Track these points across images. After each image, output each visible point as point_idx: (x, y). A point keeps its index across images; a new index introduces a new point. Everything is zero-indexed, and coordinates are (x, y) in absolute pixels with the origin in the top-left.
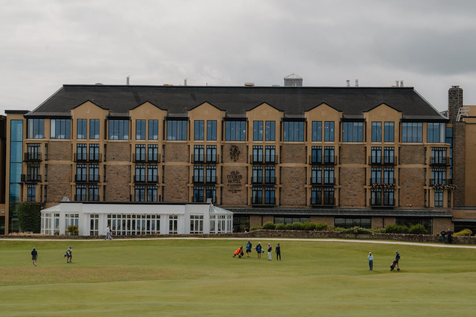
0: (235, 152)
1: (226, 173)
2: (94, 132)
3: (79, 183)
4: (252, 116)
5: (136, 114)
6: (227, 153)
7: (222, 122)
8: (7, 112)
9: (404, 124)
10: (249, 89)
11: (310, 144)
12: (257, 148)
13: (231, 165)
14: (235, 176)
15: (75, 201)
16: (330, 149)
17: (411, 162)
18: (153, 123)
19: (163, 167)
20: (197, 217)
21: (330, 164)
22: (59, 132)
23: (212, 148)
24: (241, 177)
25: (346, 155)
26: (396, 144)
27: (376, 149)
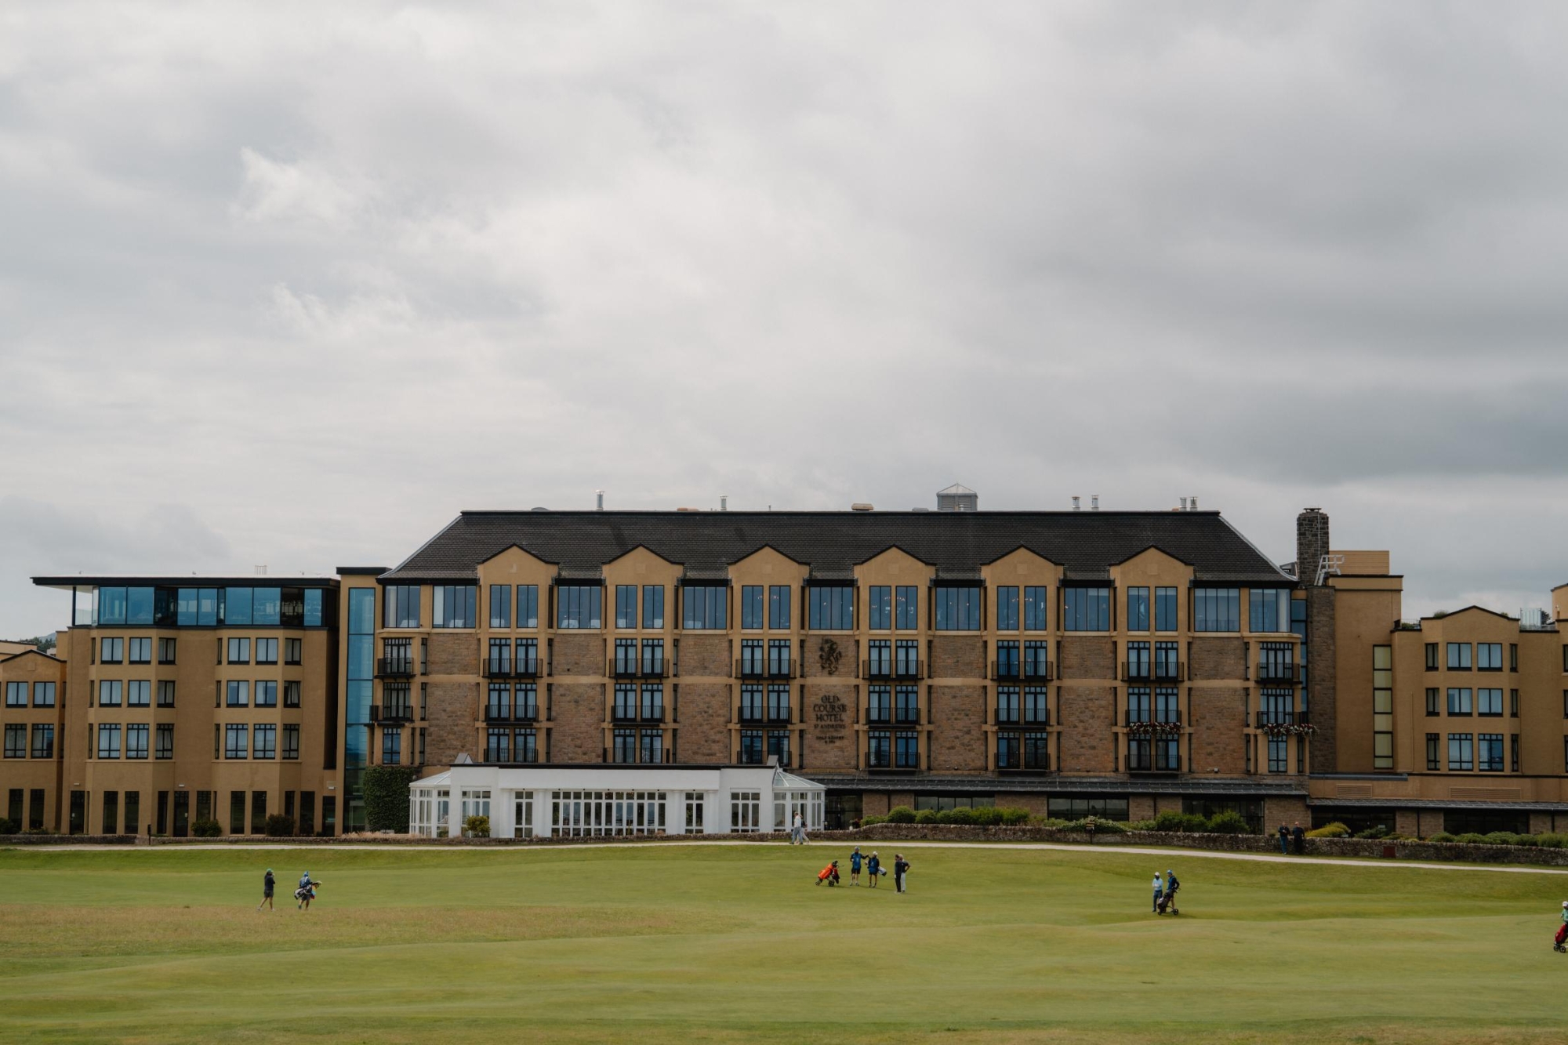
0: (830, 655)
1: (811, 700)
2: (526, 612)
3: (494, 722)
4: (866, 575)
5: (616, 574)
6: (813, 656)
7: (803, 589)
8: (340, 571)
9: (1200, 593)
10: (862, 517)
11: (994, 635)
12: (879, 645)
13: (823, 683)
14: (832, 706)
15: (483, 763)
16: (1036, 647)
17: (1215, 674)
18: (654, 593)
19: (676, 687)
20: (745, 796)
21: (1037, 681)
22: (451, 613)
23: (780, 645)
24: (843, 708)
25: (1072, 658)
26: (1181, 636)
27: (1138, 647)
